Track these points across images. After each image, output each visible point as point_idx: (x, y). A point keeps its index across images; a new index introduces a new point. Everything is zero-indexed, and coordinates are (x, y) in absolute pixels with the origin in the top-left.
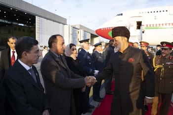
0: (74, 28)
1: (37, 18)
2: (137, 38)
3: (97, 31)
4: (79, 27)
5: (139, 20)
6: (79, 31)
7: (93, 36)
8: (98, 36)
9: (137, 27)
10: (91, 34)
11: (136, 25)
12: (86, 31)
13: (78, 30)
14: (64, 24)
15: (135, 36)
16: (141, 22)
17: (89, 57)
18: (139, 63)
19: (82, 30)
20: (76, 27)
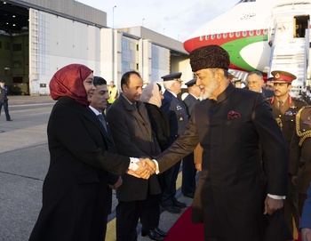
0: (125, 35)
1: (32, 12)
2: (294, 60)
3: (186, 44)
5: (302, 11)
6: (140, 42)
9: (297, 31)
10: (172, 52)
11: (292, 27)
13: (136, 42)
14: (100, 27)
16: (308, 17)
18: (251, 122)
19: (146, 41)
20: (132, 33)
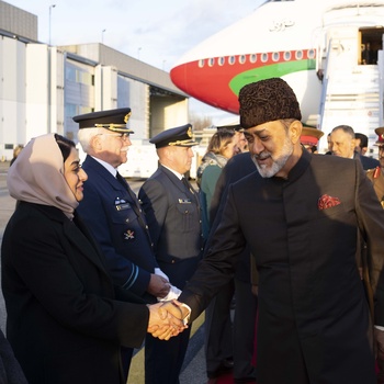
0: (70, 57)
2: (361, 104)
3: (176, 74)
4: (93, 56)
6: (97, 71)
7: (160, 98)
8: (181, 98)
10: (153, 89)
12: (128, 71)
13: (91, 70)
14: (26, 41)
15: (351, 97)
17: (120, 205)
18: (354, 211)
19: (107, 70)
20: (84, 54)
